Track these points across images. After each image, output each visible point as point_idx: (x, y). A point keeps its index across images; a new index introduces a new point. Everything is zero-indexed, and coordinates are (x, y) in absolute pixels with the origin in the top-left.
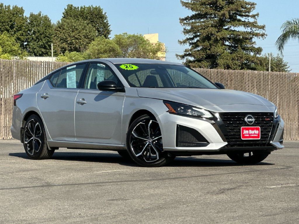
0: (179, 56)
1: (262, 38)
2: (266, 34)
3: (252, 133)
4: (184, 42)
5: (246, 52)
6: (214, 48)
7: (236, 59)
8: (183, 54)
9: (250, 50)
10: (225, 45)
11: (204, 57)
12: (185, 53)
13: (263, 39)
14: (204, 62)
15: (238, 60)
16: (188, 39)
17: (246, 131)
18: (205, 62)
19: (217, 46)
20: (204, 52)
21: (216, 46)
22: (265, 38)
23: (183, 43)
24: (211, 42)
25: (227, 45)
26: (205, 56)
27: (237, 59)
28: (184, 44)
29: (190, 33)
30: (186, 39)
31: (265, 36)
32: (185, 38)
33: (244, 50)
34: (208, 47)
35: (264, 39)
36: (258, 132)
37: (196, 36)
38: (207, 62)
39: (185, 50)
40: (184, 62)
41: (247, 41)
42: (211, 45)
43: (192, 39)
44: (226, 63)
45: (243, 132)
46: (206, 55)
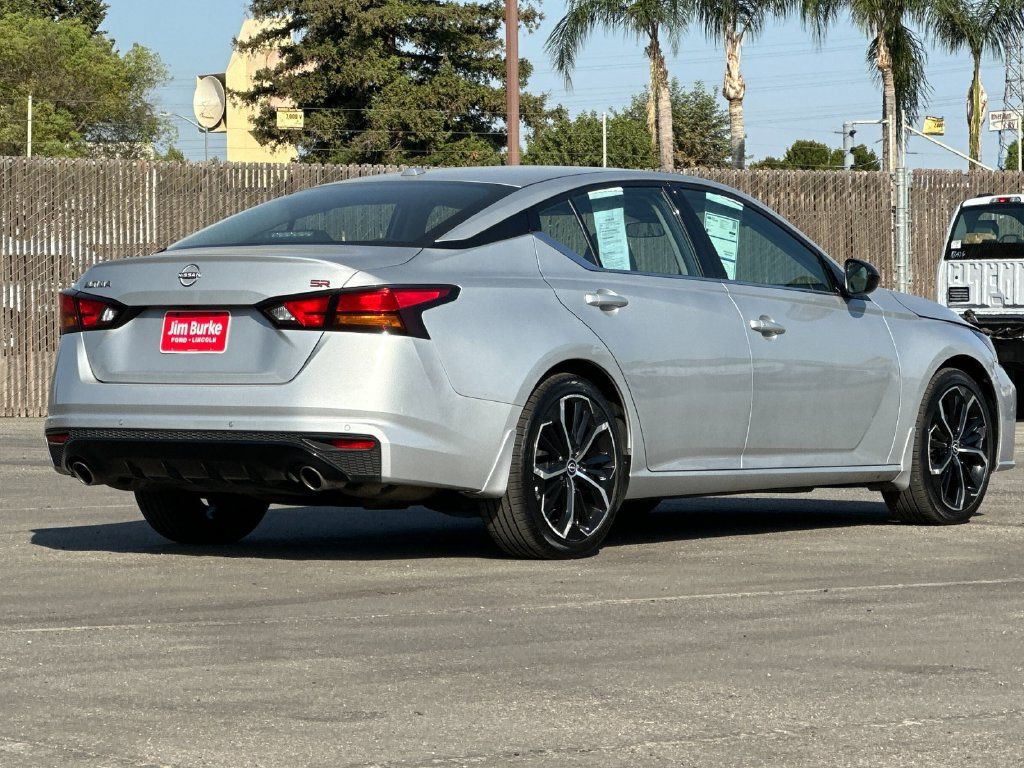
0: (237, 94)
1: (527, 25)
2: (538, 12)
4: (254, 44)
5: (474, 76)
6: (354, 65)
7: (434, 102)
8: (252, 89)
9: (490, 70)
10: (399, 54)
11: (323, 97)
12: (258, 83)
13: (530, 31)
14: (319, 115)
15: (439, 106)
16: (267, 35)
18: (326, 116)
19: (365, 57)
20: (322, 80)
21: (361, 59)
22: (537, 28)
23: (249, 49)
24: (345, 43)
25: (408, 55)
26: (323, 93)
27: (439, 103)
28: (252, 51)
29: (276, 13)
30: (259, 35)
31: (537, 20)
32: (256, 32)
33: (469, 71)
34: (334, 61)
35: (533, 29)
37: (296, 25)
38: (332, 113)
39: (254, 75)
40: (257, 117)
41: (476, 38)
42: (341, 54)
43: (284, 33)
44: (399, 117)
46: (328, 91)
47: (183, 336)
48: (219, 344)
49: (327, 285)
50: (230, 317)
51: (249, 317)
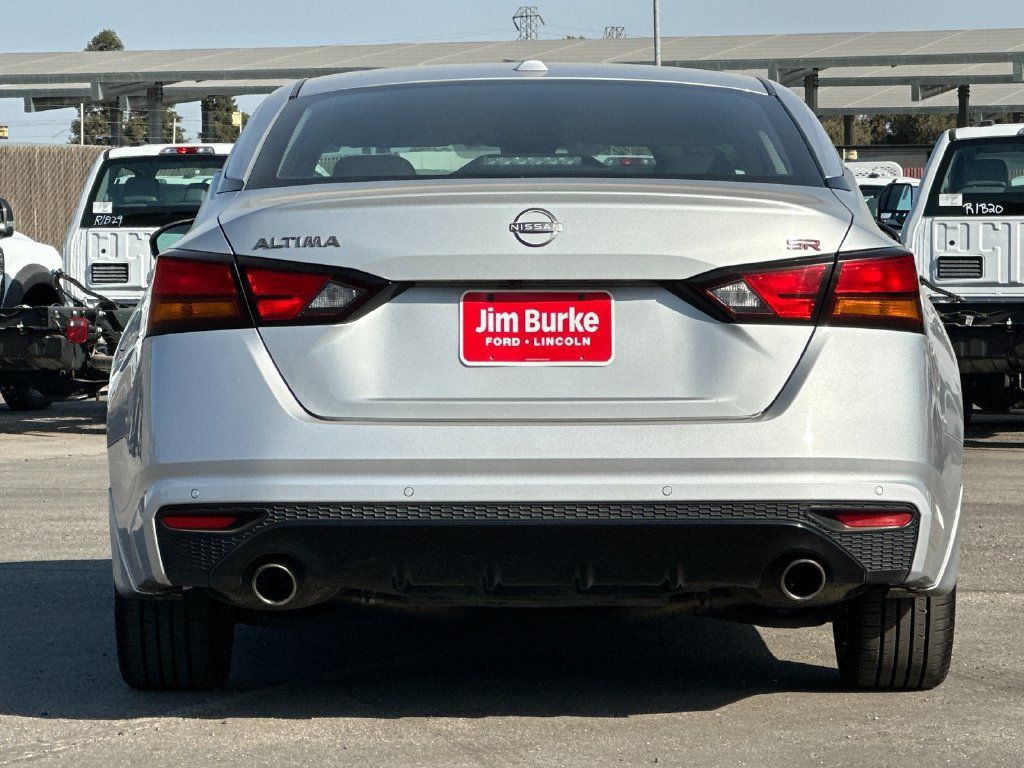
47: (511, 335)
48: (599, 347)
49: (816, 248)
50: (613, 302)
51: (654, 302)
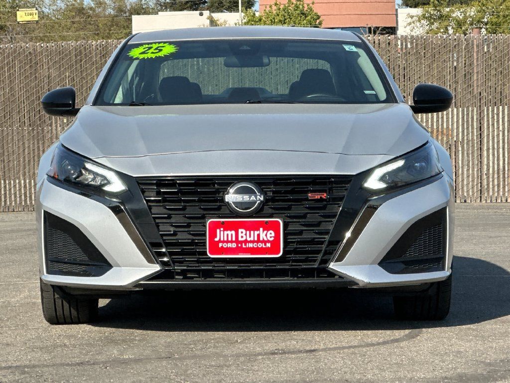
3: (249, 239)
17: (226, 233)
36: (273, 234)
45: (213, 235)
